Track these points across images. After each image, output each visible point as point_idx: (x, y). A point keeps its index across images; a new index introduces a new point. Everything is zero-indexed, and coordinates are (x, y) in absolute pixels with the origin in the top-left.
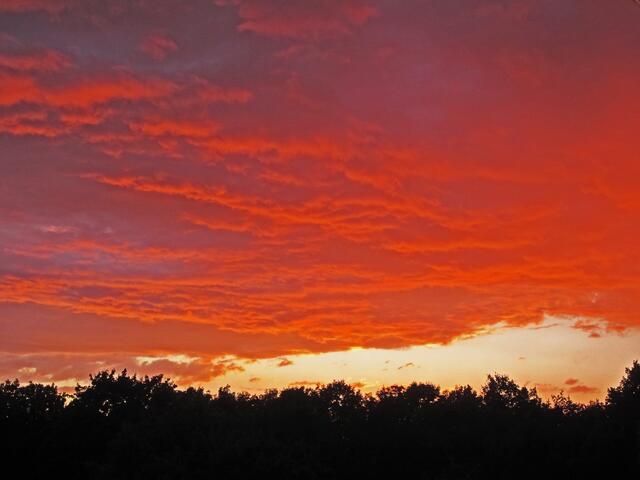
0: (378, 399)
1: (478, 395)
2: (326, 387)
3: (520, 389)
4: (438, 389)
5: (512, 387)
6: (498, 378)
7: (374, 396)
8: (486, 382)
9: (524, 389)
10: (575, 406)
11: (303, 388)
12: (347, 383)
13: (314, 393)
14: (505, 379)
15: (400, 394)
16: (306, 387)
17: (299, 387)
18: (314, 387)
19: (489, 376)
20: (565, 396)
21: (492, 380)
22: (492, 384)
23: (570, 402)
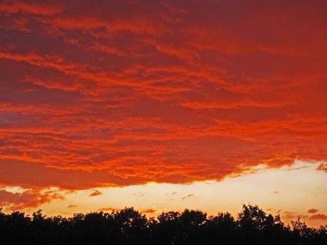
0: (159, 222)
1: (236, 219)
2: (119, 212)
3: (267, 216)
4: (205, 215)
5: (261, 214)
6: (250, 207)
7: (156, 219)
8: (241, 210)
9: (270, 216)
10: (309, 229)
11: (102, 213)
12: (135, 209)
13: (110, 217)
14: (256, 208)
15: (176, 218)
16: (105, 212)
17: (99, 212)
18: (110, 212)
19: (244, 206)
20: (302, 221)
21: (246, 208)
22: (246, 211)
23: (305, 226)
